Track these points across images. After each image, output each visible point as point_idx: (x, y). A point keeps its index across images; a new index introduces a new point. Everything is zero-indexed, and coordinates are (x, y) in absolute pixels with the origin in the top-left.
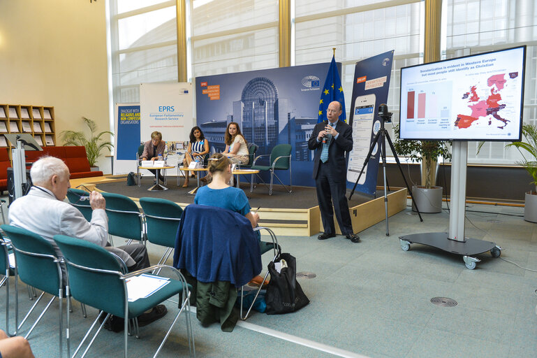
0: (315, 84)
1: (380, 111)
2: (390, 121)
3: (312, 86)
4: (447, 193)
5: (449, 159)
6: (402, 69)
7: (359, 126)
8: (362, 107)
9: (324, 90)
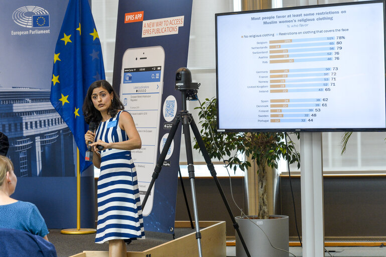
0: (41, 21)
1: (178, 79)
2: (195, 98)
3: (35, 25)
4: (295, 230)
5: (296, 163)
6: (217, 15)
7: (134, 104)
8: (138, 70)
9: (61, 36)
